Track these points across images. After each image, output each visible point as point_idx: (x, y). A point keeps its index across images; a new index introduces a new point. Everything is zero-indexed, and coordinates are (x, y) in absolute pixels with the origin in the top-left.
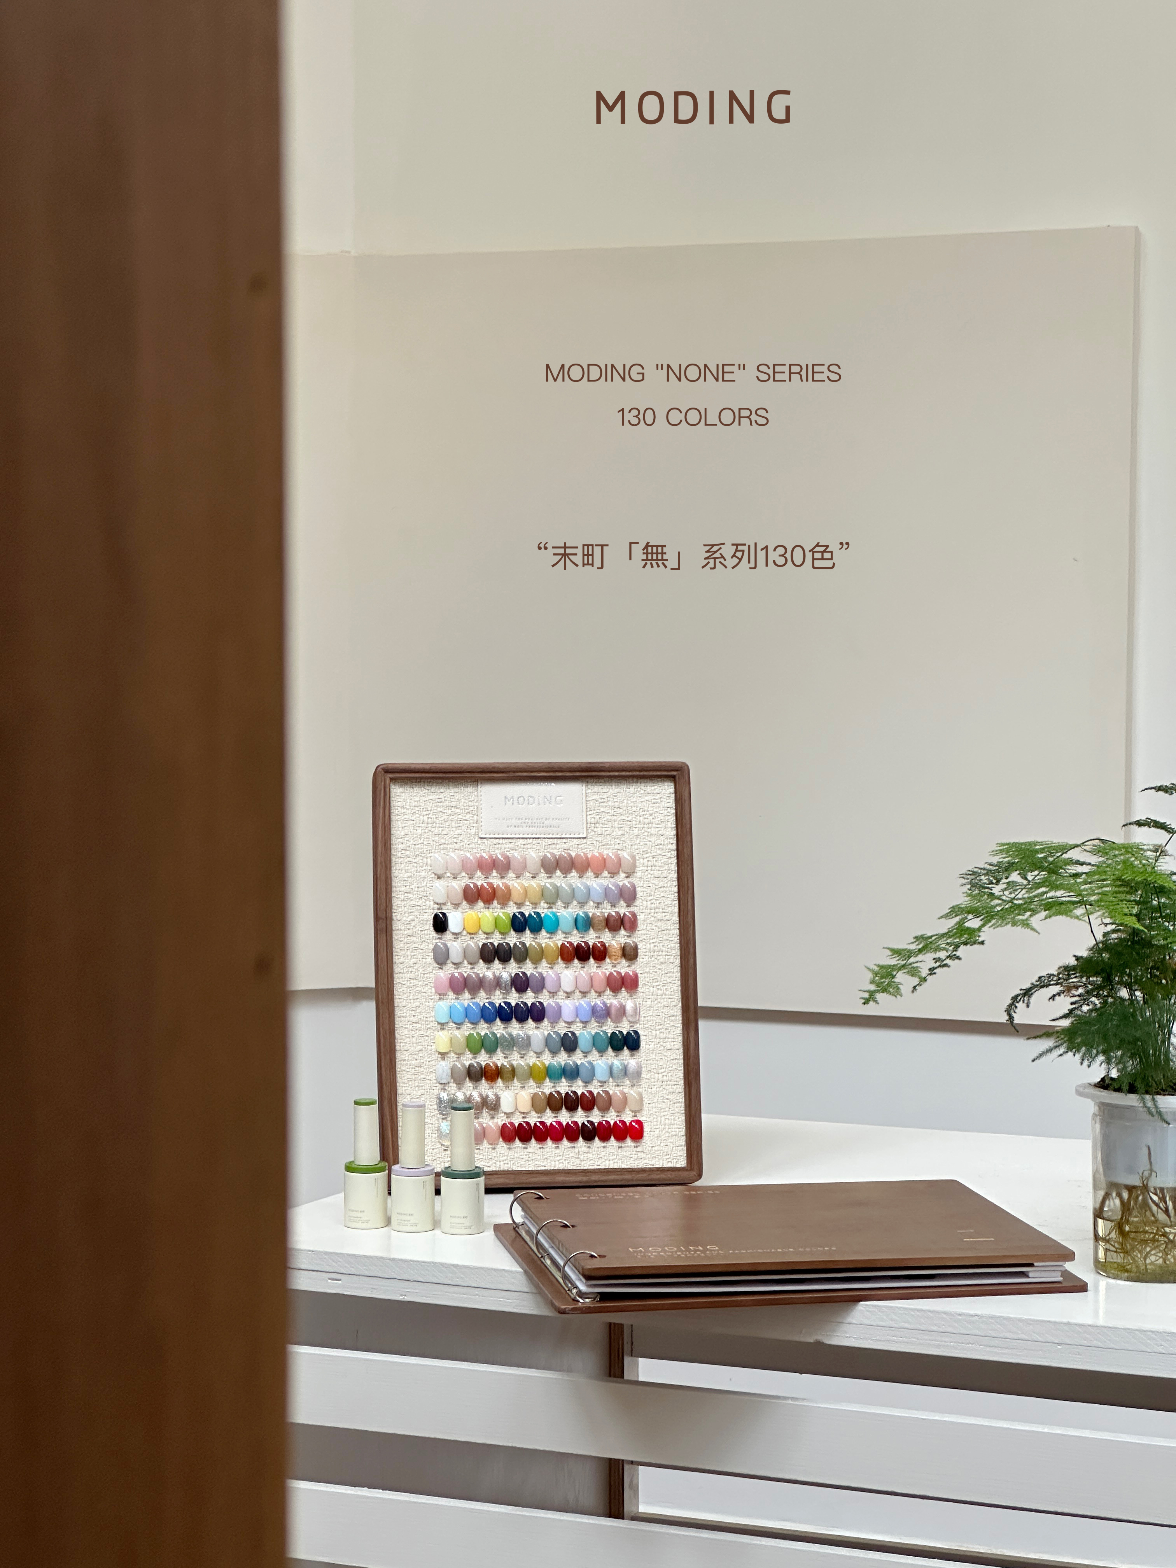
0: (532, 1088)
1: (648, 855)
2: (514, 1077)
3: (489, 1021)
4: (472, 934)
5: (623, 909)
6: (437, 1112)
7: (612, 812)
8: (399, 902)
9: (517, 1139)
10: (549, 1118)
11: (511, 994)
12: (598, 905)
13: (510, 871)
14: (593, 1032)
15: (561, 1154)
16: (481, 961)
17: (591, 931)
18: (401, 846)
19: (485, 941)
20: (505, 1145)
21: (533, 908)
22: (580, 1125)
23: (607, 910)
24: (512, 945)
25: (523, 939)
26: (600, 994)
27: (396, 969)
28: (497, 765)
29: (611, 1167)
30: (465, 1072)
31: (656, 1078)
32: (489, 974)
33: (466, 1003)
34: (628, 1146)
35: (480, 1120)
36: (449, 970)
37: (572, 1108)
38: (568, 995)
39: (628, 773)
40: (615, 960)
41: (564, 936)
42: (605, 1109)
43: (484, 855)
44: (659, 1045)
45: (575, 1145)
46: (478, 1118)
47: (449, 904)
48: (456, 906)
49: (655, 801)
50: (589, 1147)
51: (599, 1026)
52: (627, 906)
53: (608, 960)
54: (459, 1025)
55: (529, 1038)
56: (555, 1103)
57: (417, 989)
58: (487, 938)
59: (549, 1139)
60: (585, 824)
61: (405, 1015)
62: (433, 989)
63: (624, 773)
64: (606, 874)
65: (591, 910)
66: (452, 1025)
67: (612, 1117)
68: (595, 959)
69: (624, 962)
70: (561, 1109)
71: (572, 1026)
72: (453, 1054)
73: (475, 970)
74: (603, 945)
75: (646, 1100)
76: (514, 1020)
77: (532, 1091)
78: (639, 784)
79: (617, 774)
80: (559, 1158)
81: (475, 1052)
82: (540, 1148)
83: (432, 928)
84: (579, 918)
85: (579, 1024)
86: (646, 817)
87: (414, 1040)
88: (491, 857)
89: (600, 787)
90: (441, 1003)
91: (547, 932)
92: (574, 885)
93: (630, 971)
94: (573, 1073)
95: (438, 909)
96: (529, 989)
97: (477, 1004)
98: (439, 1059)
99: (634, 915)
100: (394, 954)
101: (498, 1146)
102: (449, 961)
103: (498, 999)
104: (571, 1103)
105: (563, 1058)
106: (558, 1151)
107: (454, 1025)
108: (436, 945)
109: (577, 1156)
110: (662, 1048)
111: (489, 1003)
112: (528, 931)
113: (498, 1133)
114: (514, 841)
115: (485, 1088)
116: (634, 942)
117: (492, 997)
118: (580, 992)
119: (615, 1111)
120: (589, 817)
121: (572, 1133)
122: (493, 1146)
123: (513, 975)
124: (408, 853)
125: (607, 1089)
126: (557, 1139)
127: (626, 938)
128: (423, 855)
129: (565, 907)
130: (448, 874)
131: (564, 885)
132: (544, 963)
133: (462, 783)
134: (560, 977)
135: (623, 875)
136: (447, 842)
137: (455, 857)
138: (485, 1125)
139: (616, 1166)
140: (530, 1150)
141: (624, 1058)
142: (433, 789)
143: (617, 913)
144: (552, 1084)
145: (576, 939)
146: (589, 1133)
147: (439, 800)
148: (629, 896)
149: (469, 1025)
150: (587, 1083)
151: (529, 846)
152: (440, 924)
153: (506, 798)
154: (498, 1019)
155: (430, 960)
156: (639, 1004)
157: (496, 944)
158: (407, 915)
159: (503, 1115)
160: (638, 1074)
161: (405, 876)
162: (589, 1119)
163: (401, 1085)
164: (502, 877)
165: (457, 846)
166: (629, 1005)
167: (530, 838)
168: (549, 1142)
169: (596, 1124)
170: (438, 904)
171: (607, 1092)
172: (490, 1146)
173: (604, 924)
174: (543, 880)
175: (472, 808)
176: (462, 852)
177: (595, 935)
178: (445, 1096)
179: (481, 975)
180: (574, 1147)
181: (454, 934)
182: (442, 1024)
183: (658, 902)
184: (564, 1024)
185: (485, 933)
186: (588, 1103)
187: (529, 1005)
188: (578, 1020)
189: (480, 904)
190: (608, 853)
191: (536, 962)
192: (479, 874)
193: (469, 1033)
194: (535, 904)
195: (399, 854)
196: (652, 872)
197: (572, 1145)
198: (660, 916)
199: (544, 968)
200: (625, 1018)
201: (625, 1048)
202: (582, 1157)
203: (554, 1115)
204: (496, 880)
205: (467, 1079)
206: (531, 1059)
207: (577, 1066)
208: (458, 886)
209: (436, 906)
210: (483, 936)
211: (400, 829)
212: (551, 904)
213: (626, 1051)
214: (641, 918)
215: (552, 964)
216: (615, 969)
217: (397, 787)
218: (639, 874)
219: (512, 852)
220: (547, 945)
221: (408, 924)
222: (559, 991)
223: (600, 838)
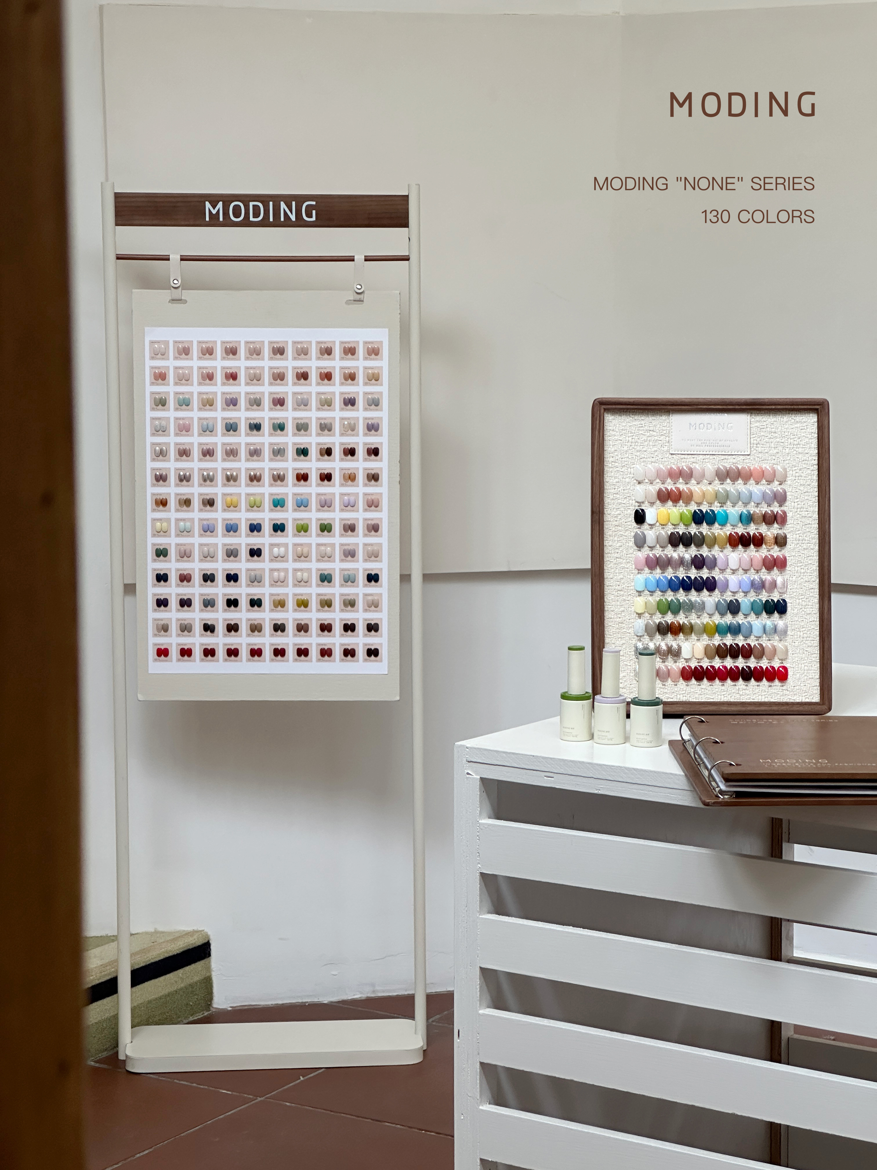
0: (705, 640)
1: (796, 468)
2: (692, 632)
3: (675, 590)
4: (664, 525)
5: (776, 508)
6: (634, 657)
7: (770, 436)
8: (609, 501)
9: (693, 678)
10: (717, 663)
11: (691, 571)
12: (758, 505)
13: (692, 479)
14: (752, 600)
15: (726, 690)
16: (669, 545)
17: (752, 524)
18: (611, 459)
19: (672, 531)
20: (684, 683)
21: (709, 507)
22: (740, 669)
23: (764, 509)
24: (693, 534)
25: (701, 530)
26: (757, 571)
27: (606, 550)
28: (683, 400)
29: (763, 700)
30: (655, 628)
31: (799, 635)
32: (675, 555)
33: (657, 576)
34: (776, 686)
35: (666, 663)
36: (646, 552)
37: (735, 656)
38: (734, 571)
39: (782, 407)
40: (770, 546)
41: (732, 527)
42: (759, 657)
43: (673, 466)
44: (801, 611)
45: (737, 684)
46: (665, 662)
47: (647, 502)
48: (652, 504)
49: (802, 428)
50: (747, 686)
51: (757, 596)
52: (779, 506)
53: (764, 546)
54: (652, 593)
55: (703, 603)
56: (722, 652)
57: (622, 565)
58: (674, 529)
59: (717, 679)
60: (749, 444)
61: (612, 584)
62: (634, 566)
63: (779, 407)
64: (764, 482)
65: (752, 508)
66: (647, 592)
67: (764, 664)
68: (754, 545)
69: (776, 548)
70: (727, 656)
71: (736, 595)
72: (647, 615)
73: (665, 552)
74: (761, 534)
75: (790, 652)
76: (693, 589)
77: (706, 643)
78: (790, 415)
79: (774, 407)
80: (724, 693)
81: (664, 613)
82: (710, 685)
83: (633, 520)
84: (743, 514)
85: (741, 594)
86: (795, 439)
87: (618, 603)
88: (678, 468)
89: (761, 417)
90: (639, 576)
91: (719, 525)
92: (740, 490)
93: (780, 554)
94: (735, 630)
95: (639, 506)
96: (705, 567)
97: (665, 577)
98: (637, 618)
99: (785, 513)
100: (605, 539)
101: (679, 683)
102: (646, 545)
103: (681, 574)
104: (734, 652)
105: (729, 619)
106: (723, 688)
107: (649, 593)
108: (636, 533)
109: (737, 692)
110: (803, 613)
111: (675, 577)
112: (705, 524)
113: (679, 673)
114: (696, 456)
115: (670, 640)
116: (784, 533)
117: (677, 573)
118: (743, 569)
119: (767, 659)
120: (752, 439)
121: (734, 675)
122: (675, 683)
123: (693, 556)
124: (617, 464)
125: (761, 643)
126: (723, 679)
127: (778, 530)
128: (628, 466)
129: (733, 506)
130: (647, 481)
131: (732, 490)
132: (716, 547)
133: (657, 413)
134: (728, 559)
135: (776, 483)
136: (646, 457)
137: (652, 468)
138: (669, 667)
139: (766, 700)
140: (702, 686)
141: (775, 619)
142: (636, 417)
143: (772, 511)
144: (720, 638)
145: (740, 530)
146: (747, 675)
147: (640, 426)
148: (781, 498)
149: (660, 593)
150: (746, 637)
151: (707, 461)
152: (640, 518)
153: (690, 424)
154: (681, 589)
155: (631, 544)
156: (787, 579)
157: (681, 533)
158: (615, 510)
159: (683, 660)
160: (785, 632)
161: (615, 481)
162: (748, 665)
163: (608, 636)
164: (687, 483)
165: (653, 460)
166: (779, 580)
167: (708, 455)
168: (717, 681)
169: (752, 669)
170: (638, 502)
171: (761, 645)
172: (673, 683)
173: (762, 519)
174: (717, 486)
175: (665, 432)
176: (657, 464)
177: (755, 527)
178: (640, 645)
179: (669, 556)
180: (735, 685)
181: (650, 525)
182: (639, 592)
183: (803, 503)
184: (730, 594)
185: (673, 525)
186: (747, 652)
187: (705, 579)
188: (740, 590)
189: (670, 503)
190: (766, 466)
191: (710, 547)
192: (669, 480)
193: (659, 599)
194: (711, 504)
195: (610, 465)
196: (799, 481)
197: (734, 684)
198: (804, 514)
199: (716, 551)
200: (776, 590)
201: (776, 612)
202: (741, 693)
203: (721, 661)
204: (681, 486)
205: (657, 633)
206: (705, 619)
207: (739, 625)
208: (653, 489)
209: (637, 504)
210: (671, 527)
211: (611, 446)
212: (723, 504)
213: (776, 614)
214: (789, 515)
215: (722, 548)
216: (769, 553)
217: (609, 415)
218: (789, 482)
219: (694, 464)
220: (719, 534)
221: (615, 517)
222: (727, 568)
223: (760, 455)
